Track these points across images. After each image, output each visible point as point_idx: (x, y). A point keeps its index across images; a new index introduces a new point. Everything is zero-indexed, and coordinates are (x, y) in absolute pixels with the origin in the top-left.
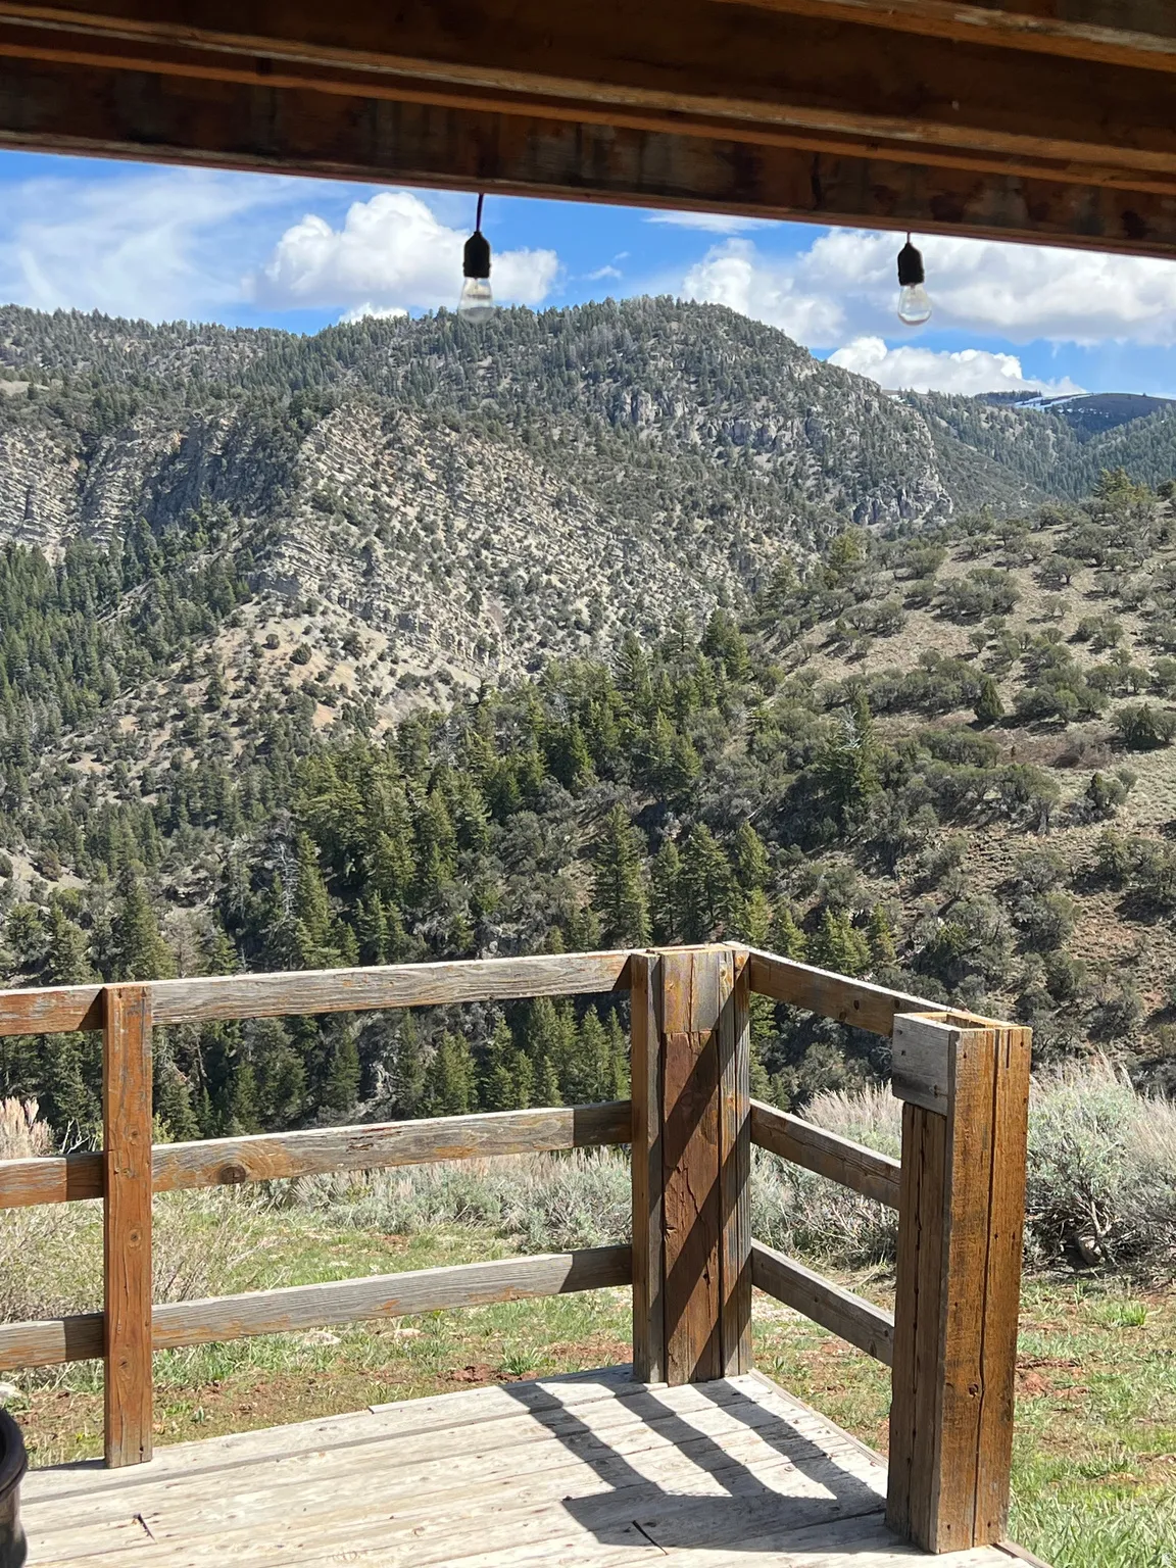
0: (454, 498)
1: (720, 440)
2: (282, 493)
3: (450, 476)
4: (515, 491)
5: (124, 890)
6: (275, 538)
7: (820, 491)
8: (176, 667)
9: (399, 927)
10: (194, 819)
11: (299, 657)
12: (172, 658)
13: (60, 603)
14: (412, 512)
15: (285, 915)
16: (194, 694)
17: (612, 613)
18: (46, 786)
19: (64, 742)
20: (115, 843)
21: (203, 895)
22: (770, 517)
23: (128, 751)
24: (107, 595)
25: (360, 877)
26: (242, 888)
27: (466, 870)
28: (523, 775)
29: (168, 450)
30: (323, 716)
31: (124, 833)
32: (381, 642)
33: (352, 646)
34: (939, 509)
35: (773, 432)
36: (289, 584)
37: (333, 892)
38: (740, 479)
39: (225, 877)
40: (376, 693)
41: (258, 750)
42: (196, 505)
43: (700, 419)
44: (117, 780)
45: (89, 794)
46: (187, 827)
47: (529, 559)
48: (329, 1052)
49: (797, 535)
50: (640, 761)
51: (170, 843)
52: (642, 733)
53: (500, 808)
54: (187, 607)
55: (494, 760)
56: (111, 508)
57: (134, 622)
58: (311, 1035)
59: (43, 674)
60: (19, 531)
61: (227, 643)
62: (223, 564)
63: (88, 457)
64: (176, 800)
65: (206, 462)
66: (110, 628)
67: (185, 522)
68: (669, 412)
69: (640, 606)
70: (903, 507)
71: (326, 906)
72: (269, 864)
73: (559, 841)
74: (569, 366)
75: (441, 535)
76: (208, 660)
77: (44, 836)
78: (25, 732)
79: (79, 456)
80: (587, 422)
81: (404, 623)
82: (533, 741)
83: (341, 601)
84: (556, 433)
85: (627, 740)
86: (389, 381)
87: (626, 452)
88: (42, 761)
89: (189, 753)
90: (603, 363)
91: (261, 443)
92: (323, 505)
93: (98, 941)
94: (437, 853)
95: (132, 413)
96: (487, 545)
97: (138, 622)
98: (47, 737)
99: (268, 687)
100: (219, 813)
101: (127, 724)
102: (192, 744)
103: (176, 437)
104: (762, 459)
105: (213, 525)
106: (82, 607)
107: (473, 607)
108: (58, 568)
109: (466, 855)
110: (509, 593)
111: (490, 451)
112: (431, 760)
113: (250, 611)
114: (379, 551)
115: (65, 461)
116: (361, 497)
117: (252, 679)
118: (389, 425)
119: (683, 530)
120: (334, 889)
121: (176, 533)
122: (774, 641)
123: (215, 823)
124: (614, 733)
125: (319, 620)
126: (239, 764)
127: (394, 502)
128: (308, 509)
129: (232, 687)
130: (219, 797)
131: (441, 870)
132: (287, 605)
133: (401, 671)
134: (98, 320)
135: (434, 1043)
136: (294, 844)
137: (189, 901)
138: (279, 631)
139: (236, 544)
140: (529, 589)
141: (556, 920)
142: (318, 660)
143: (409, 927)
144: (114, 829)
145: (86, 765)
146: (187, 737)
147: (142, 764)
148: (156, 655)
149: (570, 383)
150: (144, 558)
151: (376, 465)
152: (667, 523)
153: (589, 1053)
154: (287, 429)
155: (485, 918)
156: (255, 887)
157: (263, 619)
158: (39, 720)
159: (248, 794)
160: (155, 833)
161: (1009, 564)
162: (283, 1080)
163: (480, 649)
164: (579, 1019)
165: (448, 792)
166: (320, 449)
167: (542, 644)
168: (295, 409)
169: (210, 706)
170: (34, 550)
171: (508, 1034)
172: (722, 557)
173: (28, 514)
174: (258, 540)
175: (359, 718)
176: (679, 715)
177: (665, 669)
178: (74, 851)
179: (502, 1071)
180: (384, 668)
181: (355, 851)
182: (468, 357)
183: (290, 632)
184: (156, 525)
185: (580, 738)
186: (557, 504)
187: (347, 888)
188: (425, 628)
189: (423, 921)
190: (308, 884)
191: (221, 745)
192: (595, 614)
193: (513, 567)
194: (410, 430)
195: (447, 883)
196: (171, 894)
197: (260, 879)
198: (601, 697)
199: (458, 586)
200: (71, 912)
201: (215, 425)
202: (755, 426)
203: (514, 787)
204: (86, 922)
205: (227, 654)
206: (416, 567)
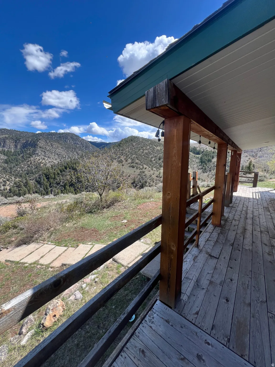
0: (52, 147)
1: (74, 144)
2: (36, 146)
3: (52, 145)
4: (58, 147)
5: (26, 179)
6: (36, 150)
7: (83, 148)
8: (27, 161)
9: (53, 181)
10: (30, 173)
11: (39, 160)
12: (27, 160)
13: (14, 155)
14: (49, 148)
15: (42, 181)
16: (29, 163)
17: (67, 156)
18: (15, 171)
19: (16, 167)
20: (22, 176)
21: (34, 179)
22: (79, 150)
23: (23, 168)
24: (19, 155)
25: (49, 177)
26: (38, 179)
27: (59, 177)
28: (63, 169)
29: (24, 142)
30: (42, 165)
31: (23, 175)
32: (47, 159)
33: (44, 159)
34: (92, 149)
35: (79, 143)
36: (38, 154)
37: (46, 179)
38: (76, 147)
39: (36, 178)
40: (47, 163)
41: (36, 168)
42: (28, 147)
43: (73, 142)
44: (22, 170)
45: (19, 172)
46: (29, 174)
47: (59, 152)
48: (48, 191)
49: (81, 151)
50: (73, 168)
51: (28, 175)
52: (73, 166)
53: (61, 172)
54: (28, 156)
55: (60, 168)
56: (19, 147)
57: (22, 157)
58: (46, 190)
59: (13, 161)
60: (9, 149)
61: (32, 159)
62: (31, 152)
63: (16, 142)
64: (28, 172)
65: (28, 143)
66: (20, 157)
67: (26, 148)
68: (70, 141)
69: (69, 156)
70: (89, 149)
71: (46, 180)
72: (40, 177)
73: (66, 174)
74: (61, 137)
75: (51, 150)
76: (30, 160)
77: (15, 175)
78: (12, 166)
79: (15, 142)
80: (63, 142)
81: (49, 157)
82: (63, 166)
83: (43, 155)
84: (61, 142)
85: (71, 166)
86: (45, 137)
87: (67, 144)
88: (14, 169)
89: (29, 168)
90: (64, 137)
91: (34, 142)
92: (40, 147)
93: (24, 184)
94: (56, 175)
95: (20, 139)
96: (56, 151)
97: (23, 157)
98: (14, 167)
99: (36, 162)
100: (33, 173)
101: (22, 166)
102: (29, 167)
103: (25, 141)
104: (78, 145)
105: (29, 149)
106: (16, 155)
107: (55, 156)
108: (14, 152)
109: (58, 175)
110: (58, 155)
111: (55, 144)
112: (54, 168)
113: (34, 156)
114: (46, 151)
115: (13, 143)
116: (44, 147)
117: (35, 162)
118: (46, 141)
119: (72, 150)
120: (47, 178)
121: (26, 149)
122: (82, 159)
123: (32, 174)
124: (70, 166)
125: (41, 157)
126: (34, 169)
127: (47, 147)
128: (39, 148)
129: (33, 162)
130: (32, 172)
131: (56, 176)
132: (37, 155)
133: (49, 161)
134: (15, 130)
135: (57, 190)
136: (42, 175)
137: (33, 180)
138: (37, 158)
139: (32, 150)
140: (60, 155)
141: (67, 180)
142: (41, 160)
143: (54, 181)
144: (22, 174)
145: (18, 169)
146: (29, 166)
147: (24, 169)
148: (25, 160)
149: (61, 138)
150: (22, 151)
151: (45, 144)
152: (71, 150)
153: (71, 189)
154: (36, 141)
155: (61, 180)
156: (39, 179)
157: (35, 157)
158: (13, 165)
159: (35, 171)
160: (26, 175)
161: (99, 154)
162: (44, 194)
163: (56, 159)
164: (70, 187)
165: (56, 170)
166: (40, 143)
167: (61, 159)
168: (37, 139)
169: (31, 164)
170: (11, 150)
171: (64, 189)
172: (76, 152)
173: (10, 147)
174: (34, 150)
175: (45, 165)
176: (75, 164)
177: (74, 161)
178: (18, 176)
179: (64, 191)
180: (47, 161)
181: (48, 175)
182: (52, 136)
183: (38, 158)
184: (24, 149)
185: (67, 166)
186: (62, 148)
187: (48, 179)
188: (51, 158)
189: (55, 181)
190: (44, 178)
191: (32, 167)
192: (65, 157)
193: (58, 153)
194: (48, 141)
195: (57, 177)
196: (31, 180)
197: (39, 178)
198: (69, 163)
199: (53, 154)
200: (21, 181)
201: (29, 140)
202: (77, 143)
203: (62, 170)
204: (22, 182)
205: (32, 160)
206: (49, 153)
